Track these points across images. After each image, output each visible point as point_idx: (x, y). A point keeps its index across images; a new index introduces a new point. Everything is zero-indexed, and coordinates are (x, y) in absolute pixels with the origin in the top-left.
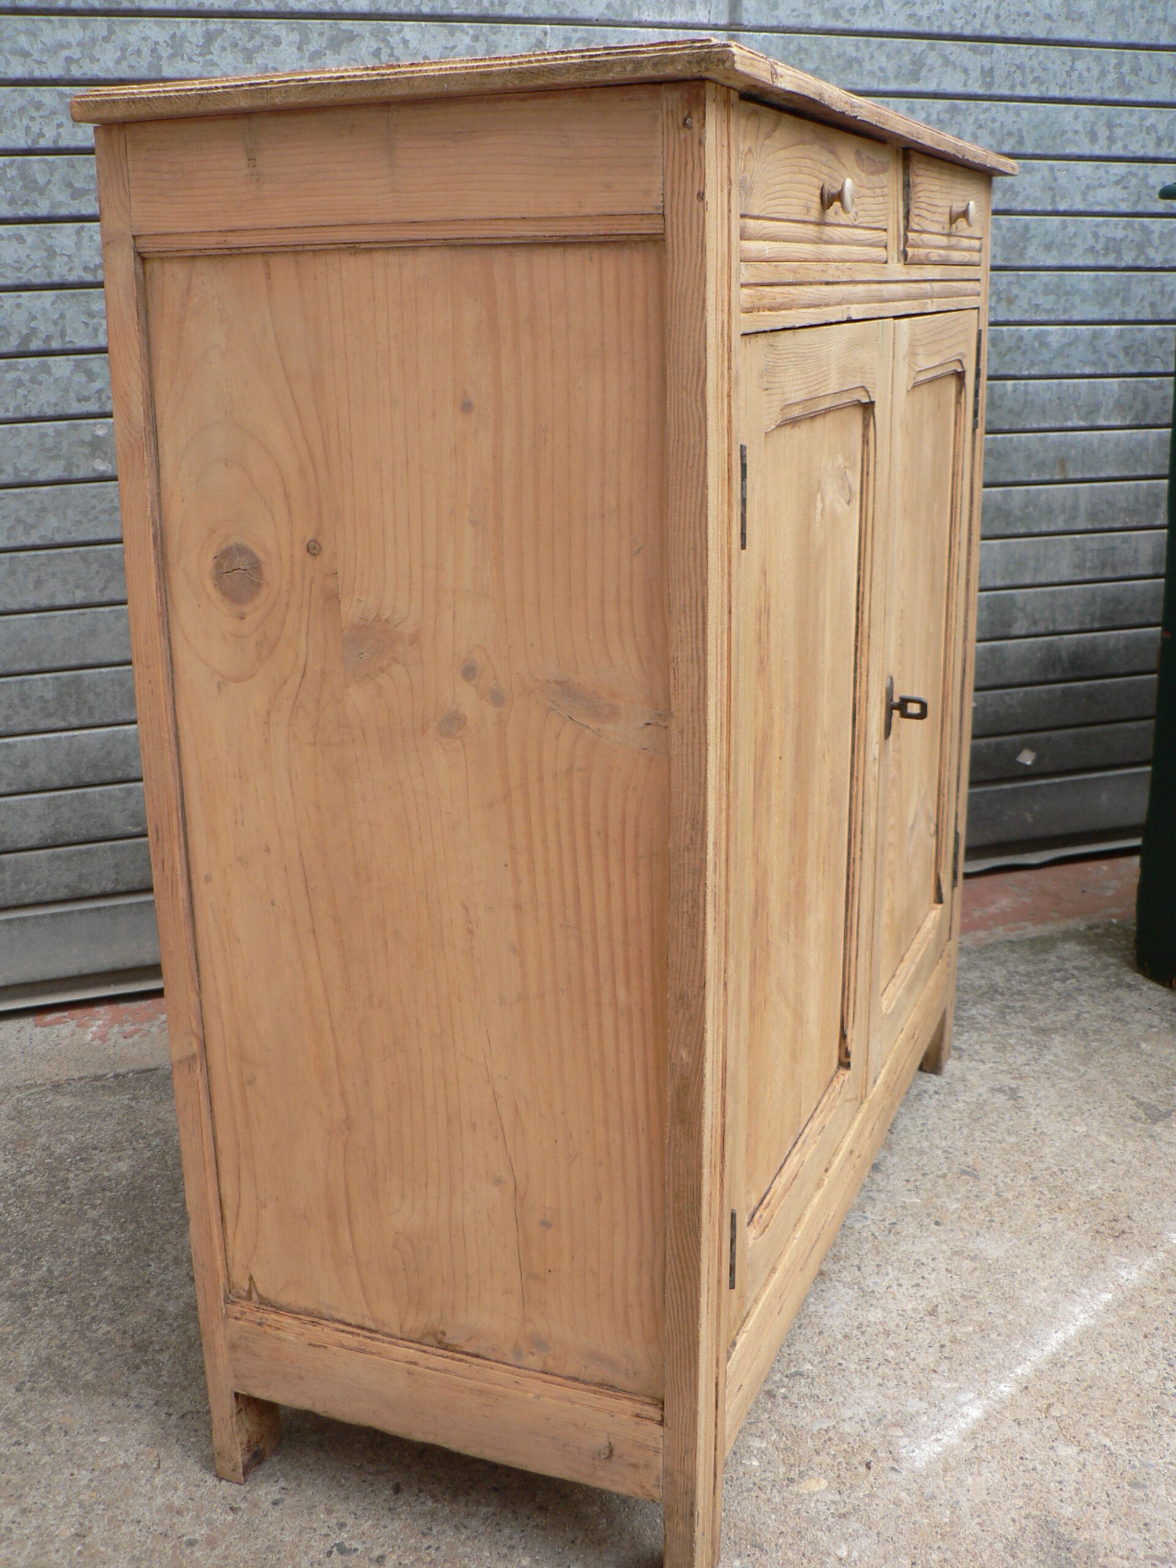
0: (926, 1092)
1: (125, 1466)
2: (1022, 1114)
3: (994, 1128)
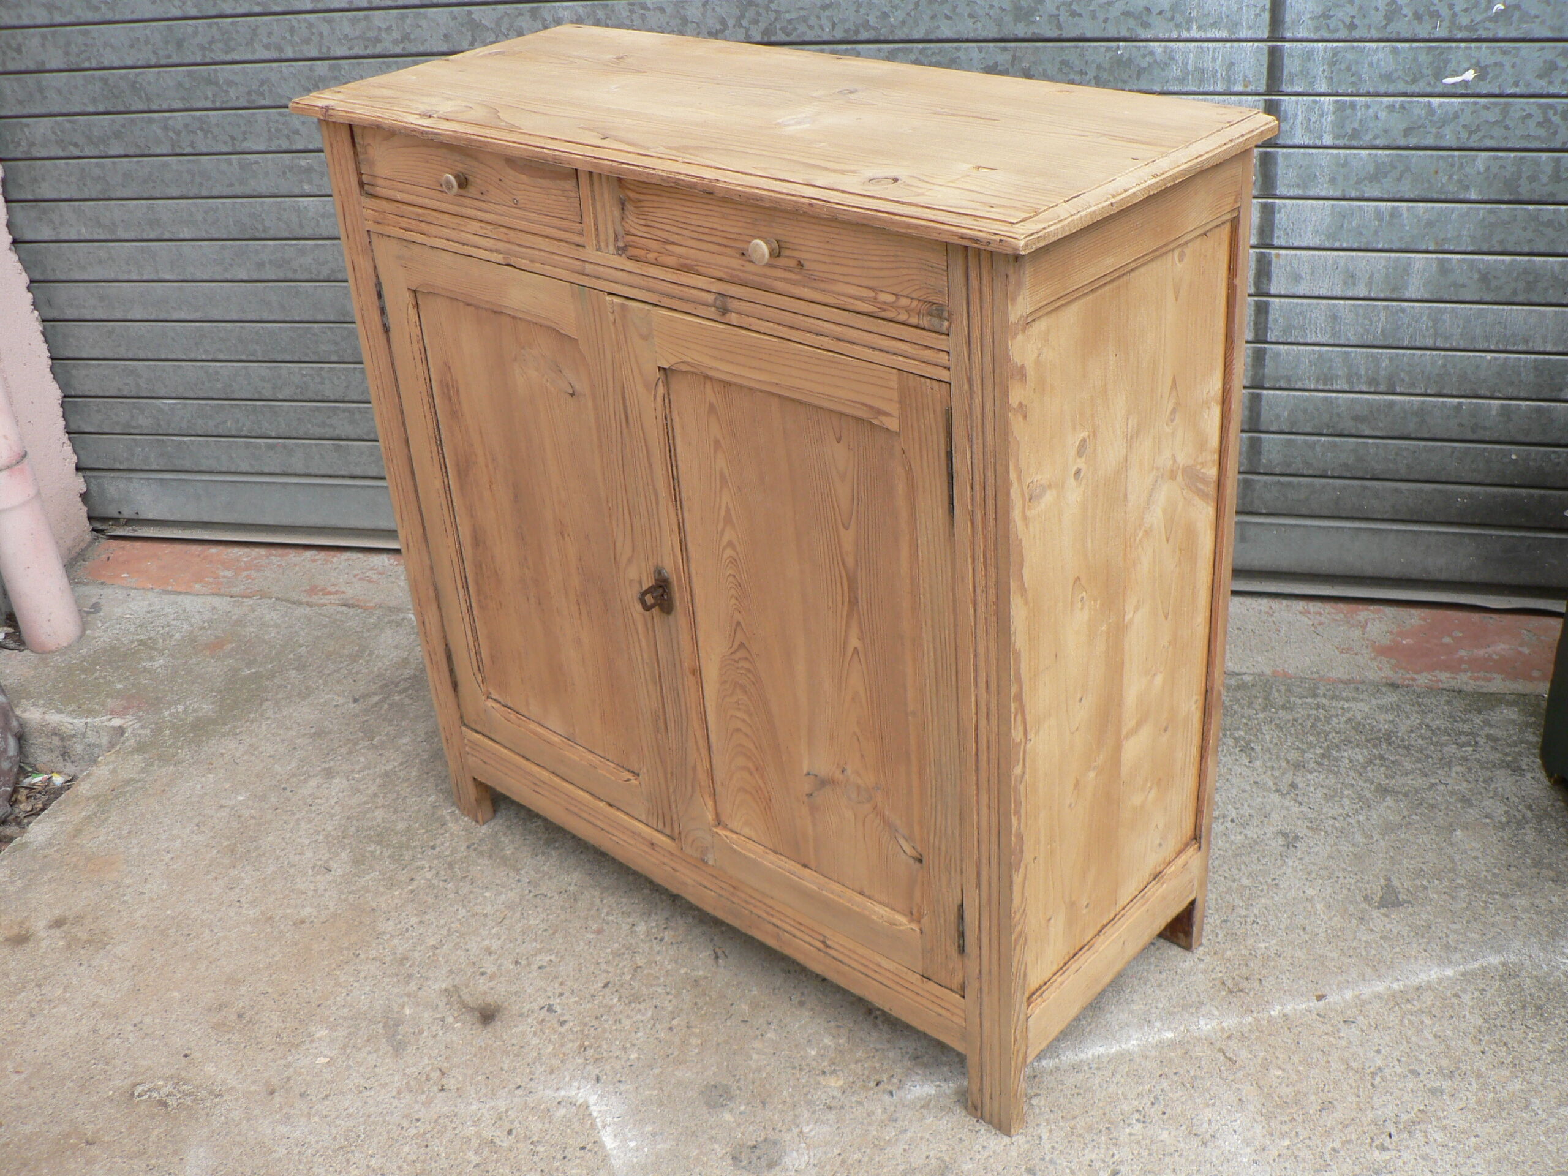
0: (1224, 817)
1: (486, 915)
2: (1279, 862)
3: (1243, 867)
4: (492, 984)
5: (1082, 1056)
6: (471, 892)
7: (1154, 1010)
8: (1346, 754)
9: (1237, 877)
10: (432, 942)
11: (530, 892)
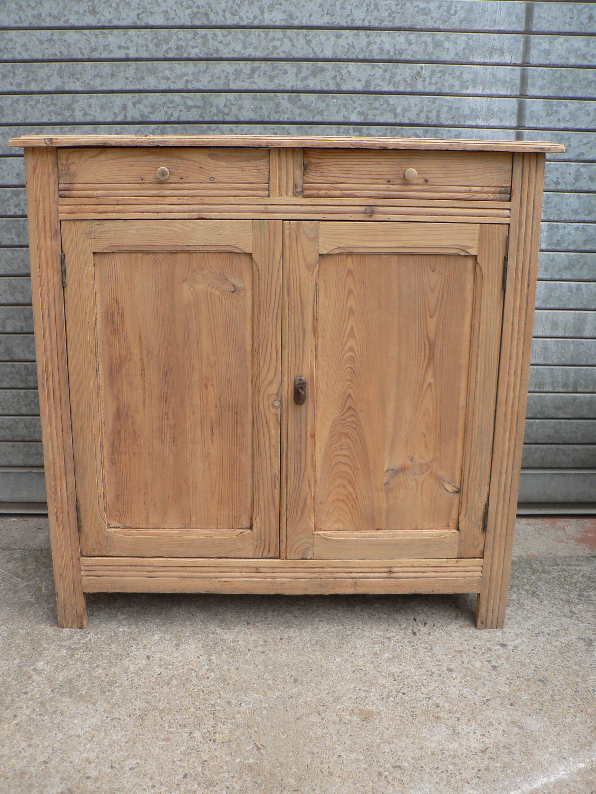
0: (542, 633)
1: (78, 736)
2: (589, 655)
3: (569, 659)
4: (97, 784)
5: (534, 786)
6: (63, 721)
7: (563, 751)
8: (592, 593)
9: (569, 665)
10: (41, 759)
11: (107, 717)
